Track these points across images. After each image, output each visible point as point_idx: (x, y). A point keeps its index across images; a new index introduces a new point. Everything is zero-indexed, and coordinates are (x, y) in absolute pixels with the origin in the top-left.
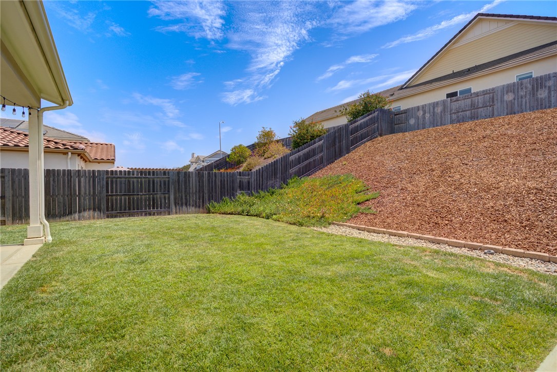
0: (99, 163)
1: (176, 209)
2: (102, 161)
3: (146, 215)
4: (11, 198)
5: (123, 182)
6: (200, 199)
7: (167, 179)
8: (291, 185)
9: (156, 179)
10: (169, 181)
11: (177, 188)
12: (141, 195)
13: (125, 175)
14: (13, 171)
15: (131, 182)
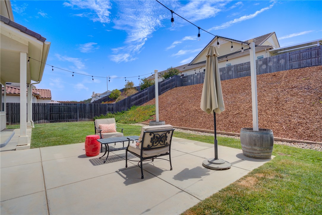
0: (44, 99)
1: (80, 119)
2: (45, 98)
3: (67, 121)
4: (11, 115)
5: (57, 108)
6: (90, 115)
7: (76, 107)
8: (132, 109)
9: (71, 107)
10: (77, 108)
11: (80, 110)
12: (65, 113)
13: (58, 105)
14: (12, 104)
15: (60, 108)
